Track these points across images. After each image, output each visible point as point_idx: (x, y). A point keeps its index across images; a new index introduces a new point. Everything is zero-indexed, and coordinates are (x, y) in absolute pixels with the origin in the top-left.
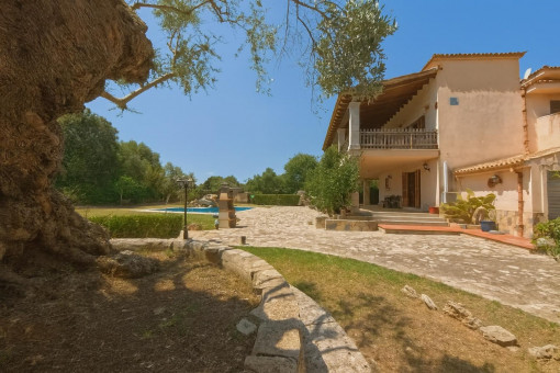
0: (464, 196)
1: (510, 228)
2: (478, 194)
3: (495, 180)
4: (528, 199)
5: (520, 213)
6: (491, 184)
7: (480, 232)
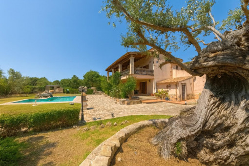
0: (160, 90)
1: (173, 99)
2: (164, 90)
3: (169, 86)
4: (178, 91)
5: (176, 95)
6: (168, 87)
7: (165, 101)
